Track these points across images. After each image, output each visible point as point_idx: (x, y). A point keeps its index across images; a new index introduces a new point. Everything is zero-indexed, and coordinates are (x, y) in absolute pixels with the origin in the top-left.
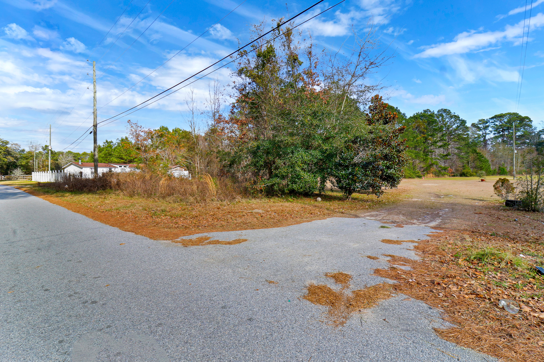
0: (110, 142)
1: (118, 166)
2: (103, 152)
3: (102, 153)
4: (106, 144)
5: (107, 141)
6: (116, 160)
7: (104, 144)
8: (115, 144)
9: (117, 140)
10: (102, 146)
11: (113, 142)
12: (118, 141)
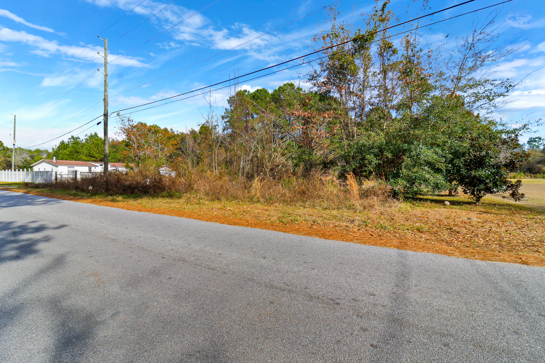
0: (76, 138)
1: (99, 165)
2: (69, 149)
3: (67, 150)
4: (72, 140)
5: (72, 137)
6: (86, 158)
7: (69, 140)
8: (83, 140)
9: (85, 136)
10: (67, 143)
11: (79, 139)
12: (87, 137)
